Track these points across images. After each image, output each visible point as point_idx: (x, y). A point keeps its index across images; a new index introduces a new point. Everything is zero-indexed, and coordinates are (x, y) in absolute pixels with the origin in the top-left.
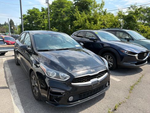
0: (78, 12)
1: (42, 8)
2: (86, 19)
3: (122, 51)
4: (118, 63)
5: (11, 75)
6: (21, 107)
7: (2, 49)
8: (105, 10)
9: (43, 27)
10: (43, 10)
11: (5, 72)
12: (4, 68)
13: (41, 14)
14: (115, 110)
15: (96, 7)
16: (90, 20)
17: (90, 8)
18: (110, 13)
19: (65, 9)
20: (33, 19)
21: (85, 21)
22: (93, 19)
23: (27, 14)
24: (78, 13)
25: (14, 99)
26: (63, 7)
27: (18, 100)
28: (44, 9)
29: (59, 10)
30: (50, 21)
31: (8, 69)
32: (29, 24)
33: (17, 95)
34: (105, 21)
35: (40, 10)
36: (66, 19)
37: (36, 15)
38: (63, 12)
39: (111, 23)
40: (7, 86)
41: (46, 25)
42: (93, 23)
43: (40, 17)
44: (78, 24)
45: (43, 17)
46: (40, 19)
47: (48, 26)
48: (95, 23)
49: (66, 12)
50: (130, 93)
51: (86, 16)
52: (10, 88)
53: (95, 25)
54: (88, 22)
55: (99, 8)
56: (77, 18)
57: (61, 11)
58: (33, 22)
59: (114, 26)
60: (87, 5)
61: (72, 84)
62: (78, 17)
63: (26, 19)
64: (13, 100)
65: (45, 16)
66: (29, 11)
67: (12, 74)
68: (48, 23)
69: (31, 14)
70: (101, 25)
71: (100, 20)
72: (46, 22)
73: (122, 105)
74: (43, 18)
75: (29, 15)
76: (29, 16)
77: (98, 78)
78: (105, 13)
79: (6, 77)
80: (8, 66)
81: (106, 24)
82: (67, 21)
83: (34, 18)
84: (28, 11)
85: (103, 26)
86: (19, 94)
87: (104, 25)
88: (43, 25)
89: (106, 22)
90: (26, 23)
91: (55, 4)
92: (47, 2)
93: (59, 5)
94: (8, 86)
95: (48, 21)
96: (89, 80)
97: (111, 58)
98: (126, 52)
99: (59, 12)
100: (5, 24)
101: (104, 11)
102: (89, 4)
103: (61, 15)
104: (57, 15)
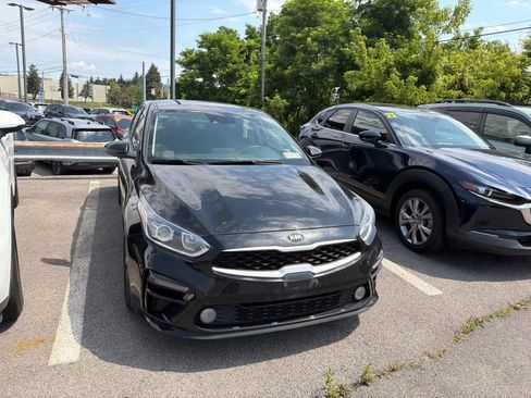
0: (362, 40)
1: (249, 27)
2: (390, 66)
3: (467, 185)
4: (449, 231)
5: (92, 231)
6: (80, 320)
7: (91, 155)
8: (477, 32)
9: (243, 91)
10: (251, 33)
11: (80, 220)
12: (83, 209)
13: (241, 47)
14: (364, 383)
15: (436, 20)
16: (405, 69)
17: (417, 23)
18: (495, 43)
19: (319, 31)
20: (216, 64)
21: (388, 73)
22: (418, 66)
23: (197, 49)
24: (363, 42)
25: (71, 296)
26: (315, 24)
27: (81, 299)
28: (253, 30)
29: (299, 35)
30: (268, 72)
31: (91, 212)
32: (201, 80)
33: (83, 286)
34: (467, 74)
35: (242, 35)
36: (322, 64)
37: (225, 50)
38: (314, 40)
39: (490, 81)
40: (69, 260)
41: (252, 85)
42: (416, 79)
43: (237, 59)
44: (360, 82)
45: (248, 57)
46: (235, 66)
47: (258, 89)
48: (426, 79)
49: (324, 42)
50: (457, 340)
51: (389, 56)
52: (74, 265)
53: (423, 87)
54: (395, 75)
55: (447, 23)
56: (357, 61)
57: (305, 38)
58: (214, 76)
59: (503, 95)
60: (404, 13)
61: (214, 268)
62: (361, 57)
63: (194, 66)
64: (66, 298)
65: (253, 55)
66: (204, 38)
67: (96, 228)
68: (259, 80)
69: (209, 49)
70: (451, 87)
71: (448, 71)
72: (254, 75)
73: (398, 374)
74: (245, 61)
75: (205, 50)
76: (202, 54)
77: (314, 264)
78: (473, 43)
79: (76, 235)
80: (95, 204)
81: (471, 85)
82: (325, 71)
83: (218, 62)
84: (200, 40)
85: (455, 93)
86: (90, 286)
87: (463, 88)
88: (243, 86)
89: (469, 78)
90: (191, 76)
91: (290, 14)
92: (262, 9)
93: (300, 17)
94: (72, 258)
95: (260, 72)
96: (278, 267)
97: (426, 208)
98: (482, 190)
99: (300, 39)
100: (136, 80)
101: (472, 34)
102: (413, 9)
103: (305, 50)
104: (291, 51)
